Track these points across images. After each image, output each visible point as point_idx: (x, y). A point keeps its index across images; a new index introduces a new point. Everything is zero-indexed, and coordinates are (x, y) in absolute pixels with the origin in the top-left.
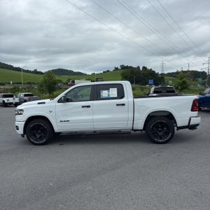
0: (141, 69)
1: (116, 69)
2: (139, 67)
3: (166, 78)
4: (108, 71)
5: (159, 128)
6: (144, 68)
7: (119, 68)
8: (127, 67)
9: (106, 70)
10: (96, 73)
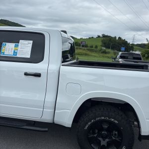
0: (117, 39)
1: (99, 37)
2: (115, 37)
3: (135, 47)
4: (93, 37)
5: (102, 129)
6: (119, 38)
7: (101, 36)
8: (107, 36)
9: (91, 37)
10: (83, 38)
